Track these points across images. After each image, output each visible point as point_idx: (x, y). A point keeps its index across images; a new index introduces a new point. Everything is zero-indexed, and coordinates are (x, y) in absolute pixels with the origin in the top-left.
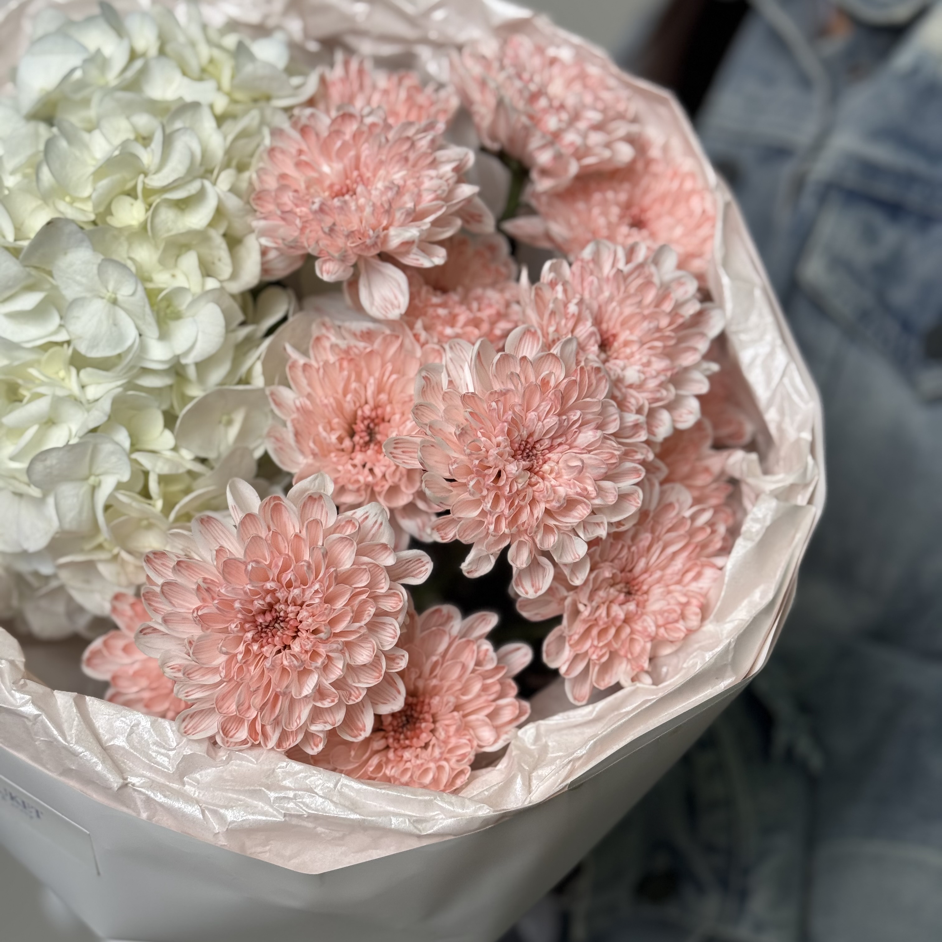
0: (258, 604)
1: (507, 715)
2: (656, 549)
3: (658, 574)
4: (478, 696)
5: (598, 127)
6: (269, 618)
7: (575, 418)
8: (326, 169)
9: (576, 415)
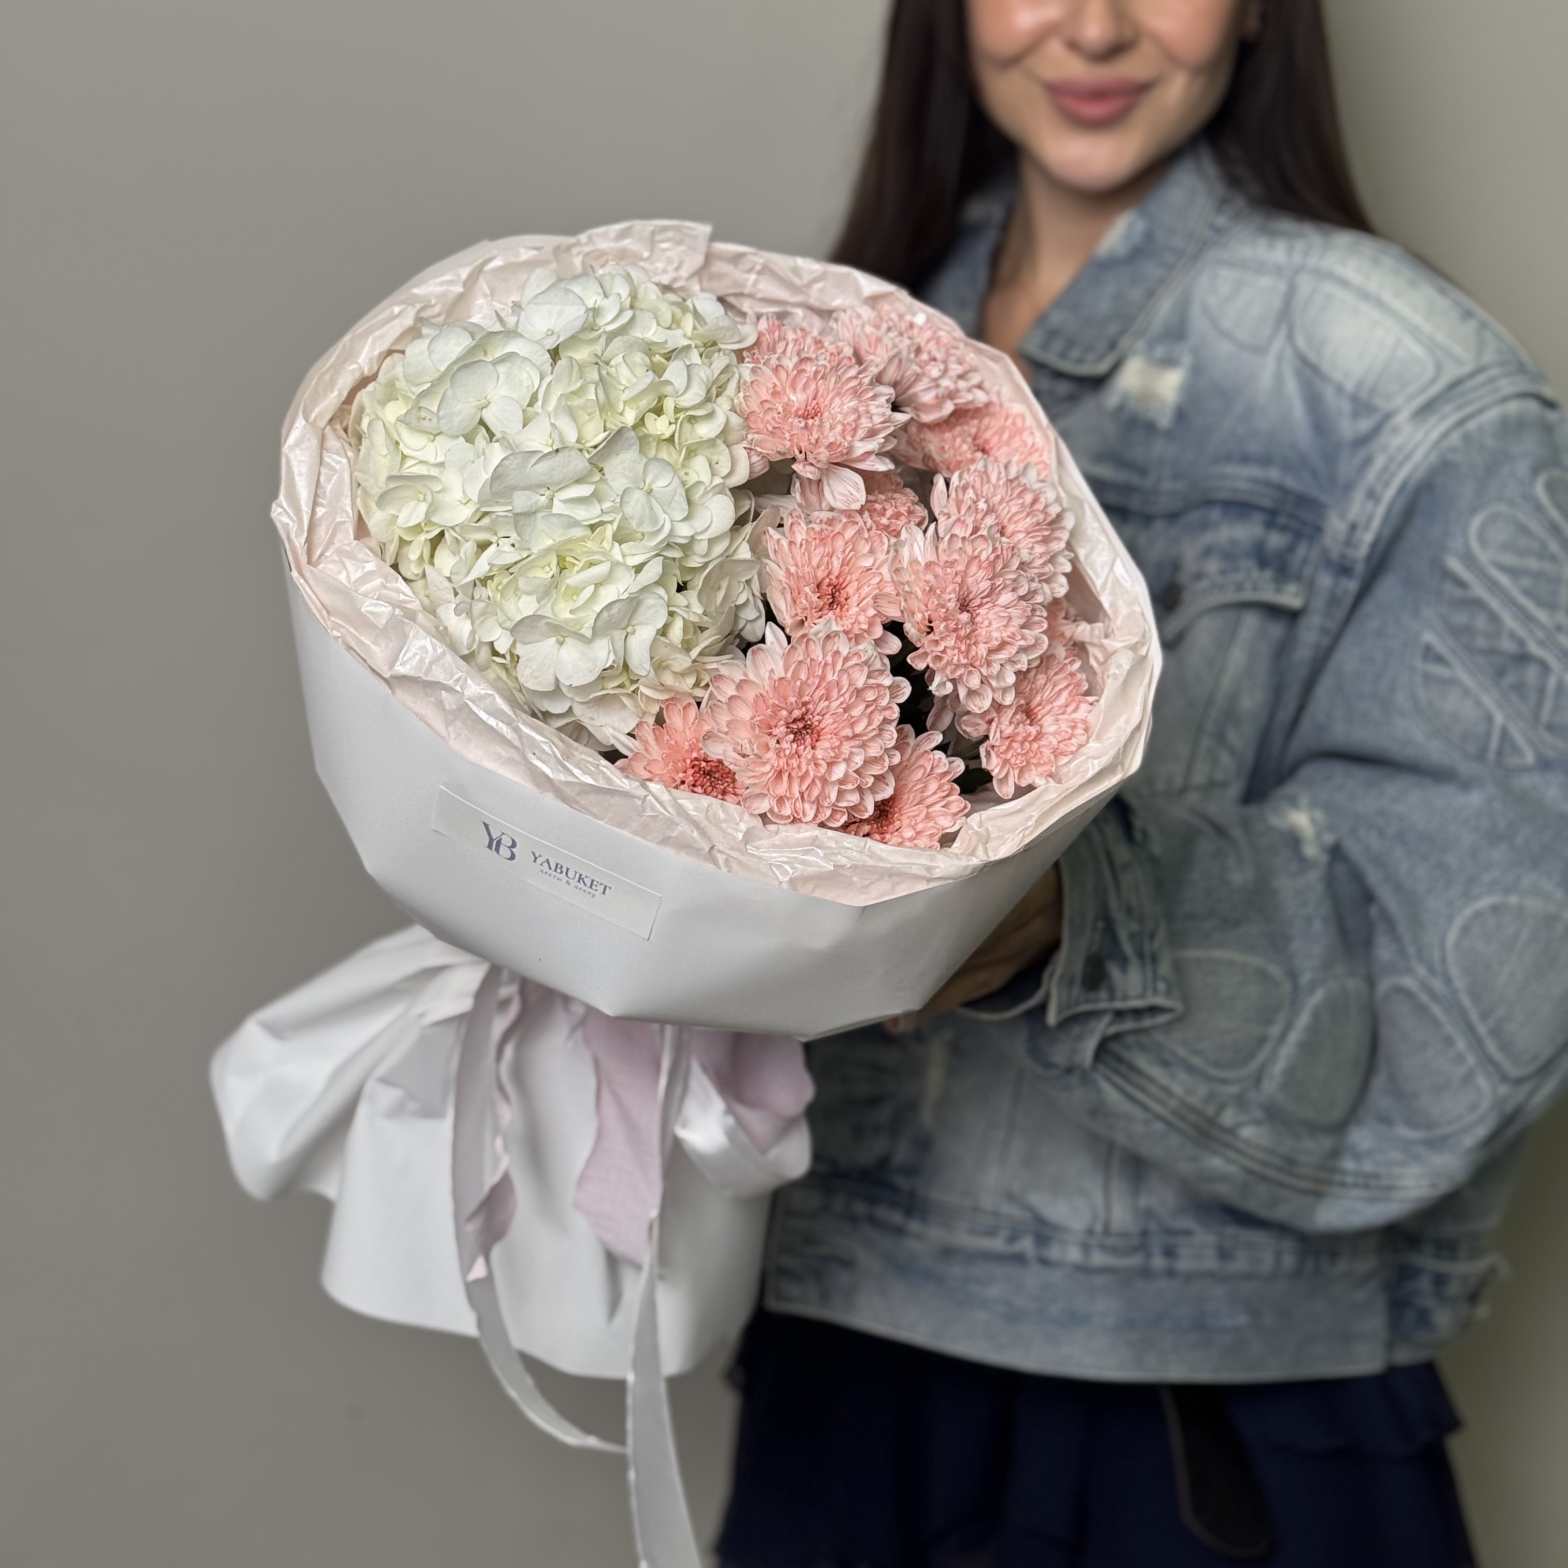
0: (797, 713)
1: (954, 808)
2: (1049, 687)
3: (1048, 708)
4: (935, 793)
5: (961, 377)
6: (801, 725)
7: (999, 583)
8: (793, 398)
9: (999, 582)
